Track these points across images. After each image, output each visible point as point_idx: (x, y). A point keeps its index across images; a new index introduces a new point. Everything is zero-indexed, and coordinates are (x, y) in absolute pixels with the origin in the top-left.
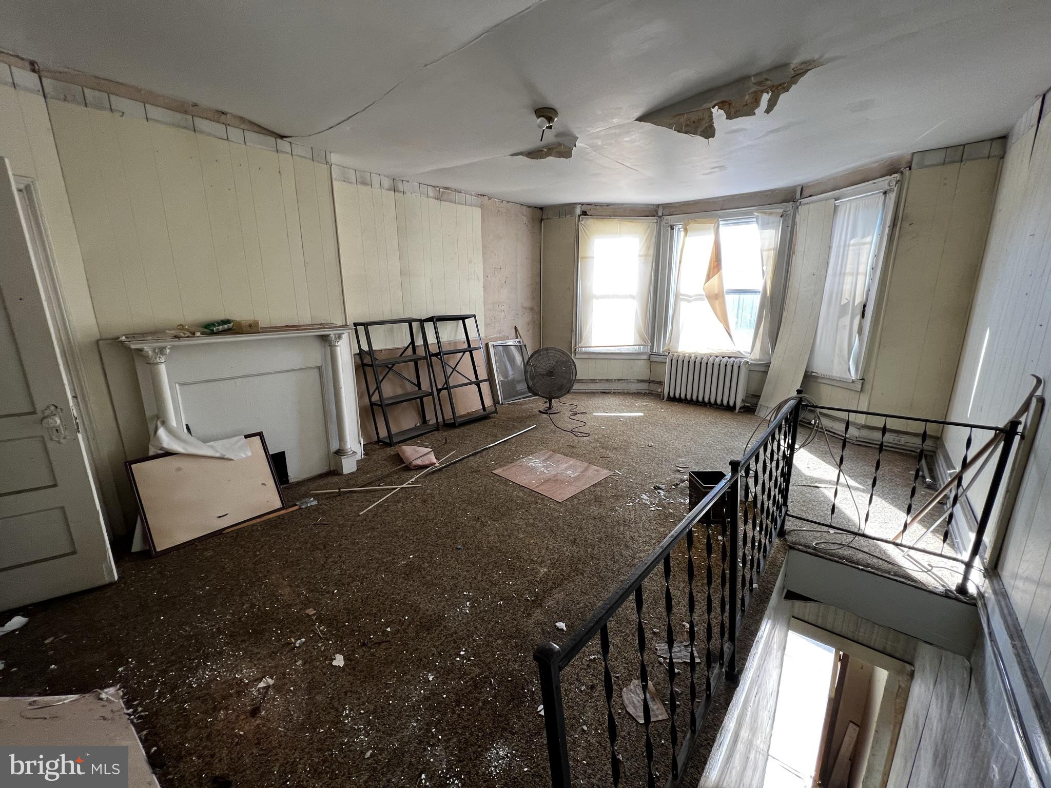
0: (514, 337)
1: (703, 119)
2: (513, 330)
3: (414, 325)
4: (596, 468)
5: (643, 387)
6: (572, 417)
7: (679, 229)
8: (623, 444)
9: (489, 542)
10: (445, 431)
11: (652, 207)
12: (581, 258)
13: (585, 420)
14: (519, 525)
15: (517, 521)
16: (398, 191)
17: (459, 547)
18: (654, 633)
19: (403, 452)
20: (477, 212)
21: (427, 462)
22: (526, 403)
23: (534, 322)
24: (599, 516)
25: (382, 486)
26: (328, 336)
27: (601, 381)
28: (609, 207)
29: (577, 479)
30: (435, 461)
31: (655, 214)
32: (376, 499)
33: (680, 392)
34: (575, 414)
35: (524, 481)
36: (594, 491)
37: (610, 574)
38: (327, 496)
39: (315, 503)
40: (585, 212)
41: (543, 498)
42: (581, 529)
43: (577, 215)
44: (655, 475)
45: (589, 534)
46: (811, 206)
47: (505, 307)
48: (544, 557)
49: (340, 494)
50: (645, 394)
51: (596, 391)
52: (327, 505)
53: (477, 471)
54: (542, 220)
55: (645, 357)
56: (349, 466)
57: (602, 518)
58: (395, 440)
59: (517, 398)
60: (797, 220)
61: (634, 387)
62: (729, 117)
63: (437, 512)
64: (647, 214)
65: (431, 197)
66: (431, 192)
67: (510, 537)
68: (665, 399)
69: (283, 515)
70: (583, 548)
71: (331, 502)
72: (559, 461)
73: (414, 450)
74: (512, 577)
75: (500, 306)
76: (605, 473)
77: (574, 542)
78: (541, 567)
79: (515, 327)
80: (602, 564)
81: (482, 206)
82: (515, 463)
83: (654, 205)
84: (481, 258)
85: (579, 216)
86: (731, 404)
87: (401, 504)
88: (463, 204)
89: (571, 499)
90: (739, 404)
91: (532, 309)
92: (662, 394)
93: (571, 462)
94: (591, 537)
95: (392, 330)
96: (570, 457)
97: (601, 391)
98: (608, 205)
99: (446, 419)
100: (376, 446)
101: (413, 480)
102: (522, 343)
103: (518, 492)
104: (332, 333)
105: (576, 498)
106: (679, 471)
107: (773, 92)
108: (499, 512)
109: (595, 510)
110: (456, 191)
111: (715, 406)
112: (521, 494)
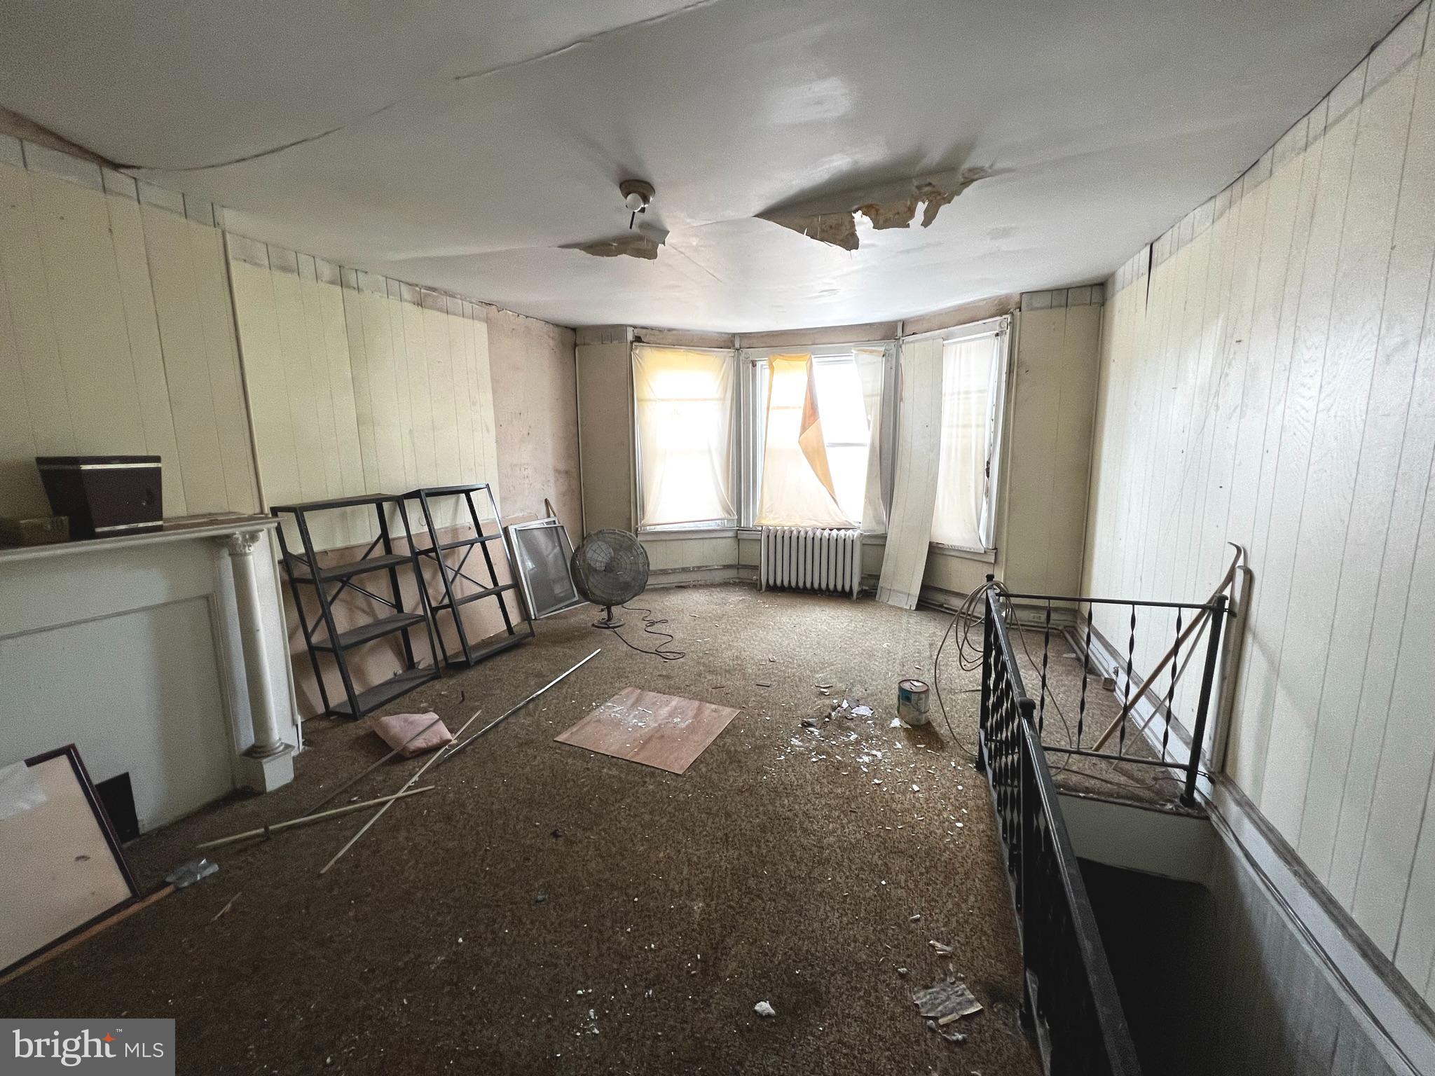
0: (546, 516)
1: (842, 225)
2: (543, 504)
3: (386, 505)
4: (713, 706)
5: (731, 574)
6: (649, 629)
7: (762, 366)
8: (735, 662)
9: (591, 875)
10: (451, 676)
11: (726, 336)
12: (638, 400)
13: (671, 632)
14: (630, 829)
15: (624, 823)
16: (349, 287)
17: (540, 897)
18: (902, 976)
19: (385, 728)
20: (482, 328)
21: (435, 741)
22: (573, 614)
23: (573, 492)
24: (746, 787)
25: (354, 802)
26: (228, 536)
27: (674, 571)
28: (670, 333)
29: (692, 729)
30: (448, 735)
31: (730, 345)
32: (348, 833)
33: (782, 578)
34: (653, 624)
35: (613, 748)
36: (724, 746)
37: (800, 886)
38: (239, 846)
39: (215, 868)
40: (640, 338)
41: (653, 772)
42: (728, 815)
43: (629, 341)
44: (796, 705)
45: (743, 821)
46: (917, 345)
47: (529, 472)
48: (688, 879)
49: (268, 836)
50: (735, 584)
51: (669, 585)
52: (240, 868)
53: (528, 743)
54: (575, 345)
55: (731, 534)
56: (277, 774)
57: (751, 790)
58: (362, 708)
59: (557, 607)
60: (902, 361)
61: (719, 576)
62: (877, 226)
63: (478, 834)
64: (722, 344)
65: (406, 301)
66: (406, 293)
67: (622, 855)
68: (764, 589)
69: (137, 915)
70: (743, 848)
71: (250, 859)
72: (654, 704)
73: (406, 720)
74: (651, 934)
75: (523, 469)
76: (728, 714)
77: (727, 841)
78: (693, 900)
79: (546, 501)
80: (782, 870)
81: (488, 320)
82: (588, 718)
83: (728, 334)
84: (489, 396)
85: (632, 343)
86: (847, 588)
87: (404, 834)
88: (459, 315)
89: (693, 766)
90: (856, 588)
91: (567, 472)
92: (758, 582)
93: (674, 703)
94: (749, 826)
95: (344, 516)
96: (670, 694)
97: (676, 585)
98: (670, 330)
99: (448, 654)
100: (324, 724)
101: (416, 778)
102: (557, 524)
103: (609, 769)
104: (237, 532)
105: (702, 762)
106: (823, 693)
107: (930, 202)
108: (589, 810)
109: (737, 778)
110: (446, 293)
111: (827, 593)
112: (614, 772)
